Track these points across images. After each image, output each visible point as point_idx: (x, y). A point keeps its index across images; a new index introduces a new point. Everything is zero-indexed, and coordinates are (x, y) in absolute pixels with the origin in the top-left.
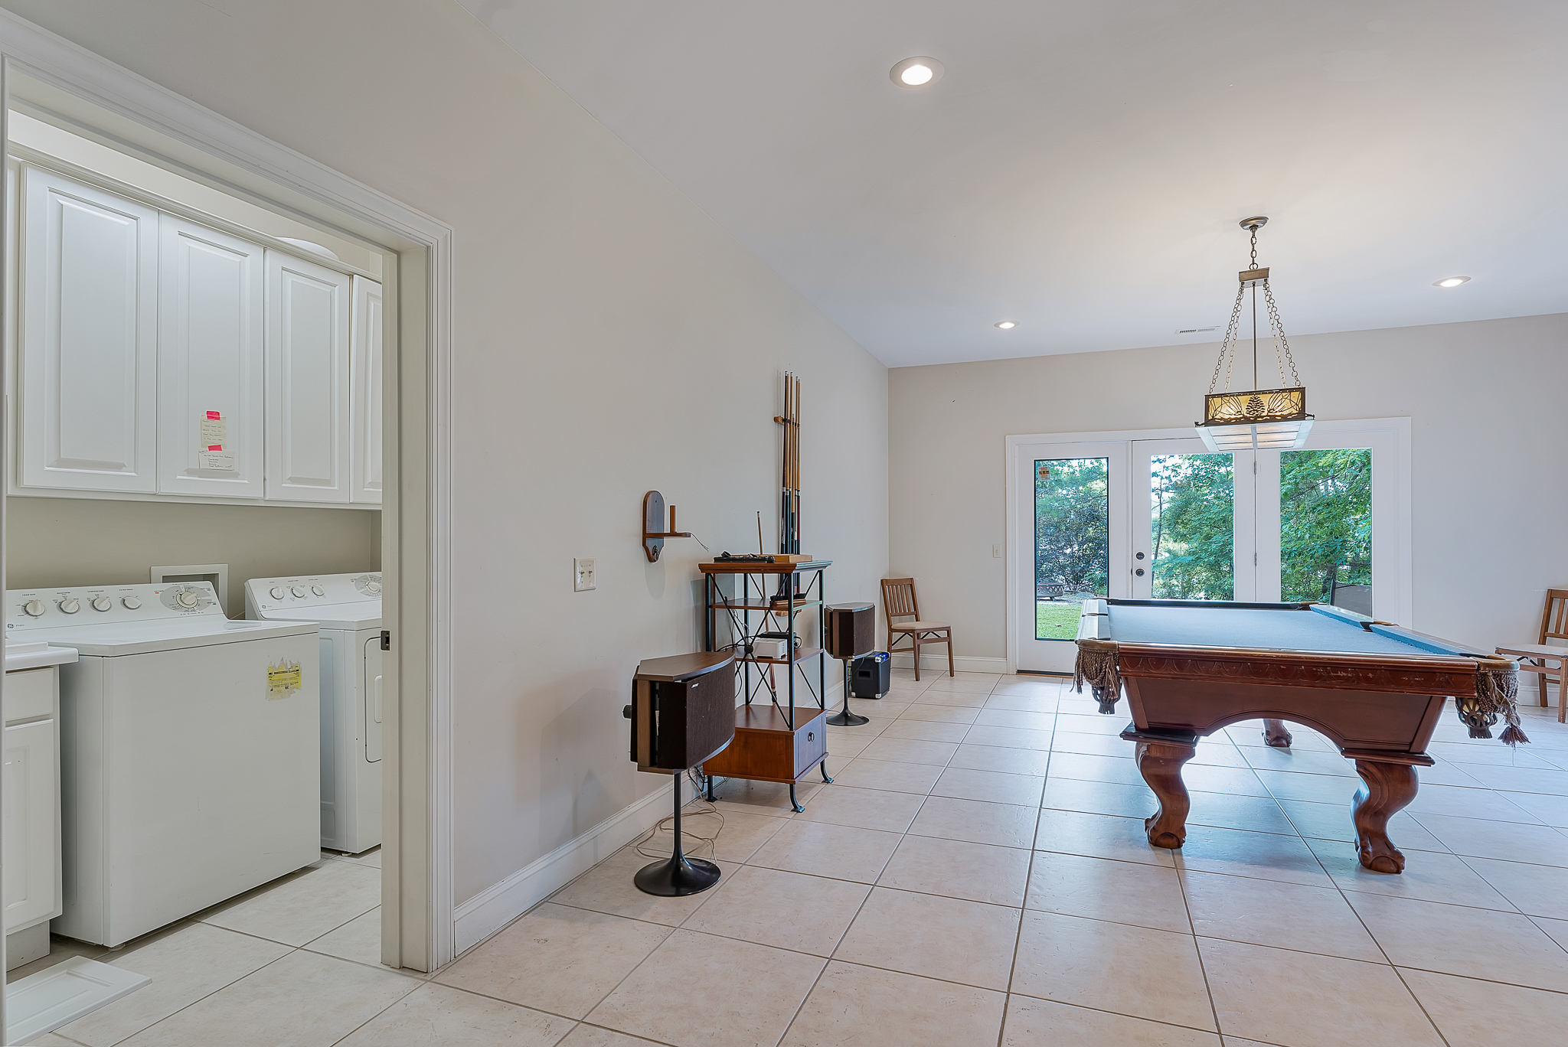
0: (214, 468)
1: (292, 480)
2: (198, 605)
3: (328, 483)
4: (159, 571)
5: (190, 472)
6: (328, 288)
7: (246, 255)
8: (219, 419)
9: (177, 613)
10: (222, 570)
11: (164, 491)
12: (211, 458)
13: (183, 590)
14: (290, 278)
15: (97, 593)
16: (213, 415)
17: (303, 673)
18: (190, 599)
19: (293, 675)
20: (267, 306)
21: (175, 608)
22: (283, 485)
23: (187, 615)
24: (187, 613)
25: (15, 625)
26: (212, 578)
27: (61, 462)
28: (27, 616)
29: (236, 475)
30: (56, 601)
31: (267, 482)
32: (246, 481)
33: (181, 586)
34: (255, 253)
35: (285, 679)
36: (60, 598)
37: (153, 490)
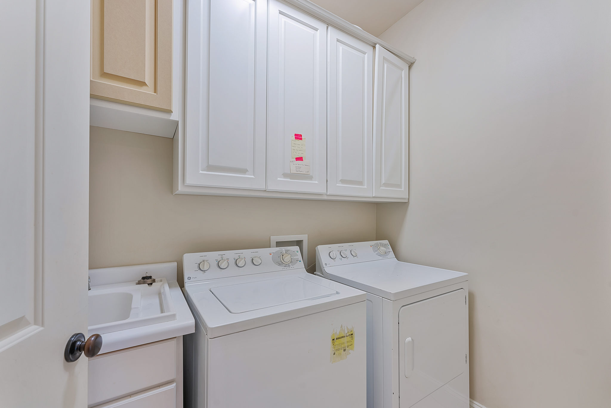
0: (299, 172)
1: (343, 181)
2: (291, 262)
3: (361, 183)
4: (275, 239)
5: (285, 175)
6: (361, 55)
7: (316, 30)
8: (301, 139)
9: (280, 268)
10: (304, 238)
11: (271, 187)
12: (297, 166)
13: (284, 252)
14: (341, 47)
15: (239, 255)
16: (298, 137)
17: (355, 336)
18: (287, 258)
19: (348, 339)
20: (329, 65)
21: (280, 265)
22: (337, 185)
23: (285, 269)
24: (285, 268)
25: (192, 278)
26: (299, 243)
27: (210, 168)
28: (199, 271)
29: (311, 178)
30: (216, 260)
31: (328, 182)
32: (317, 182)
33: (284, 249)
34: (322, 27)
35: (343, 343)
36: (219, 258)
37: (263, 187)
